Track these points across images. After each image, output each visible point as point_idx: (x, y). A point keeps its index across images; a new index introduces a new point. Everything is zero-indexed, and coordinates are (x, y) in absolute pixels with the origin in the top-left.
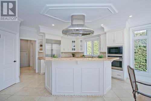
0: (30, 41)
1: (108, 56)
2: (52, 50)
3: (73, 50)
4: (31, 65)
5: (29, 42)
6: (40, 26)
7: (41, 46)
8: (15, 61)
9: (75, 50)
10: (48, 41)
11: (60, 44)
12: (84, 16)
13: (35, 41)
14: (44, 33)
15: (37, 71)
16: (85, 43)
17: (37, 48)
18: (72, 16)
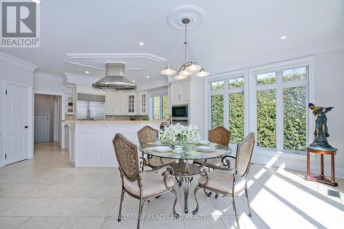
0: (54, 96)
1: (173, 121)
2: (89, 111)
3: (130, 111)
4: (55, 140)
5: (51, 98)
6: (66, 73)
7: (71, 104)
8: (26, 127)
9: (133, 111)
10: (82, 97)
11: (104, 102)
12: (124, 65)
13: (60, 97)
14: (74, 84)
15: (63, 147)
16: (151, 99)
17: (64, 108)
18: (107, 64)
